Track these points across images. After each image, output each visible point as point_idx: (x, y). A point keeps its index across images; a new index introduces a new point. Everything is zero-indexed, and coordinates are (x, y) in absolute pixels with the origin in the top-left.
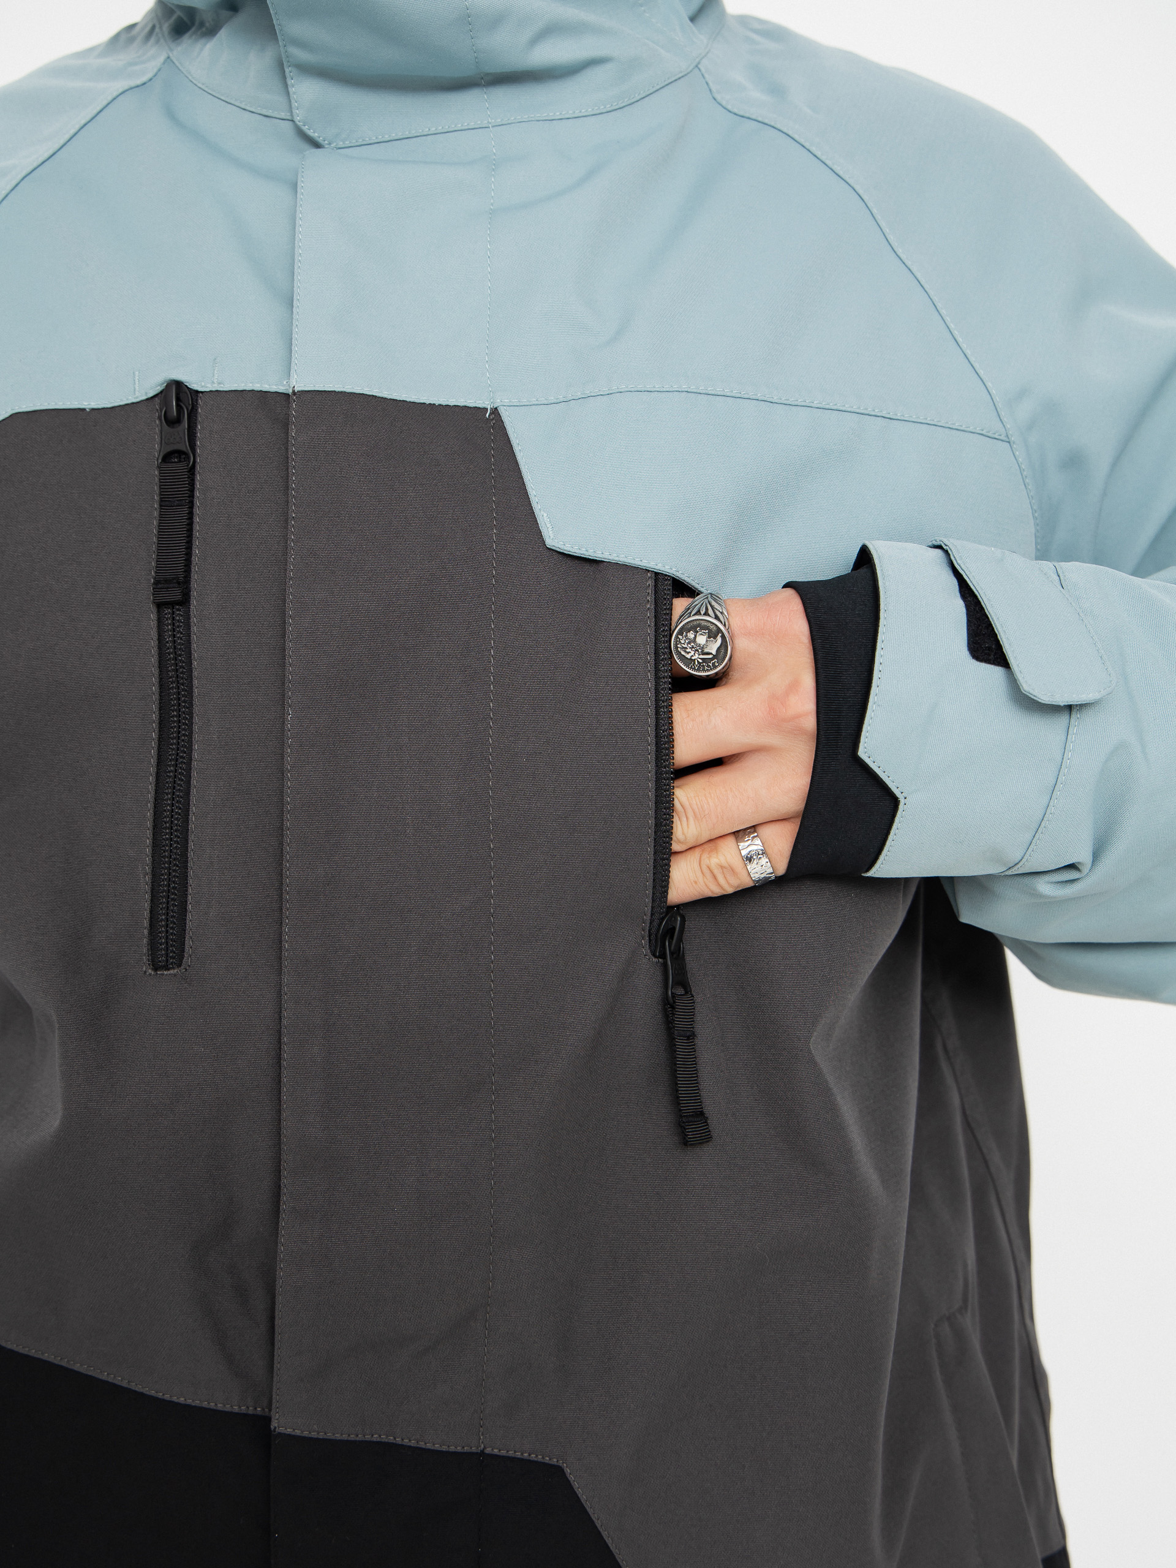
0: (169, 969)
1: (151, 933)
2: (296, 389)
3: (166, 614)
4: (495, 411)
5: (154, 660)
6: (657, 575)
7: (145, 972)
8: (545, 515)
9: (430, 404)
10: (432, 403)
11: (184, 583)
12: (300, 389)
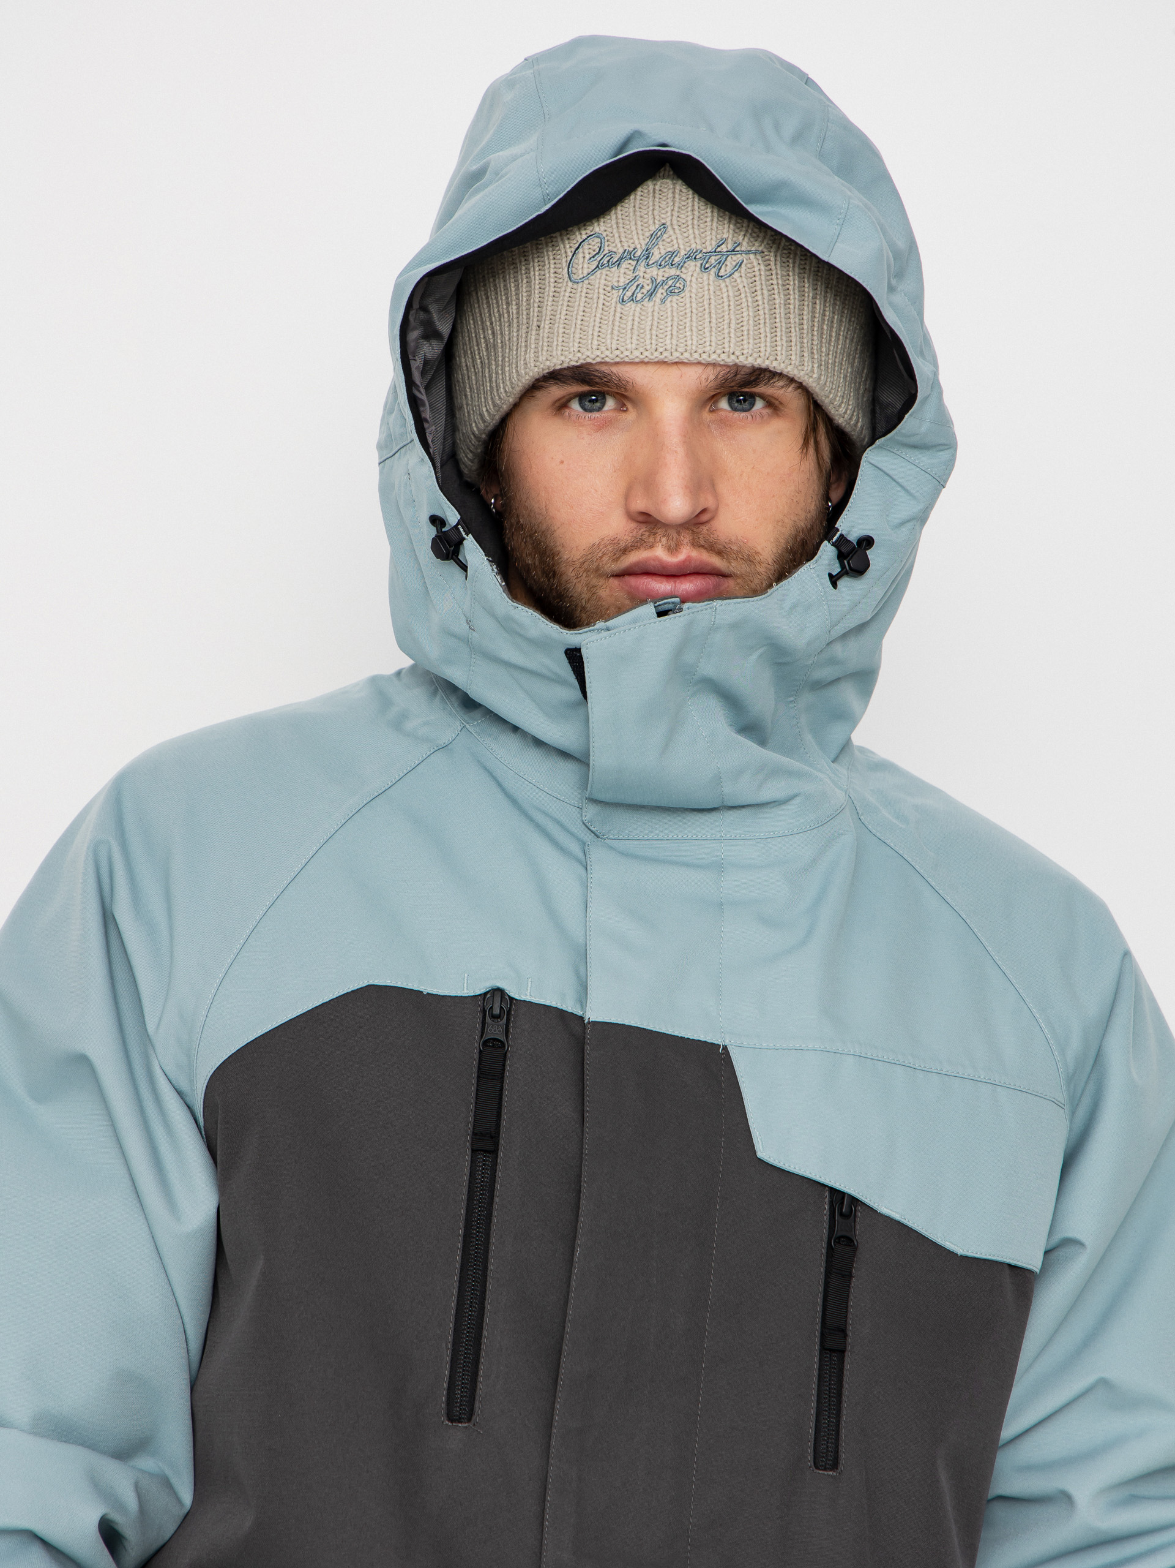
0: (461, 1422)
1: (448, 1393)
2: (591, 1020)
3: (479, 1158)
4: (725, 1048)
5: (465, 1191)
6: (833, 1191)
7: (443, 1422)
8: (758, 1133)
9: (681, 1037)
10: (683, 1036)
11: (495, 1137)
12: (594, 1020)
